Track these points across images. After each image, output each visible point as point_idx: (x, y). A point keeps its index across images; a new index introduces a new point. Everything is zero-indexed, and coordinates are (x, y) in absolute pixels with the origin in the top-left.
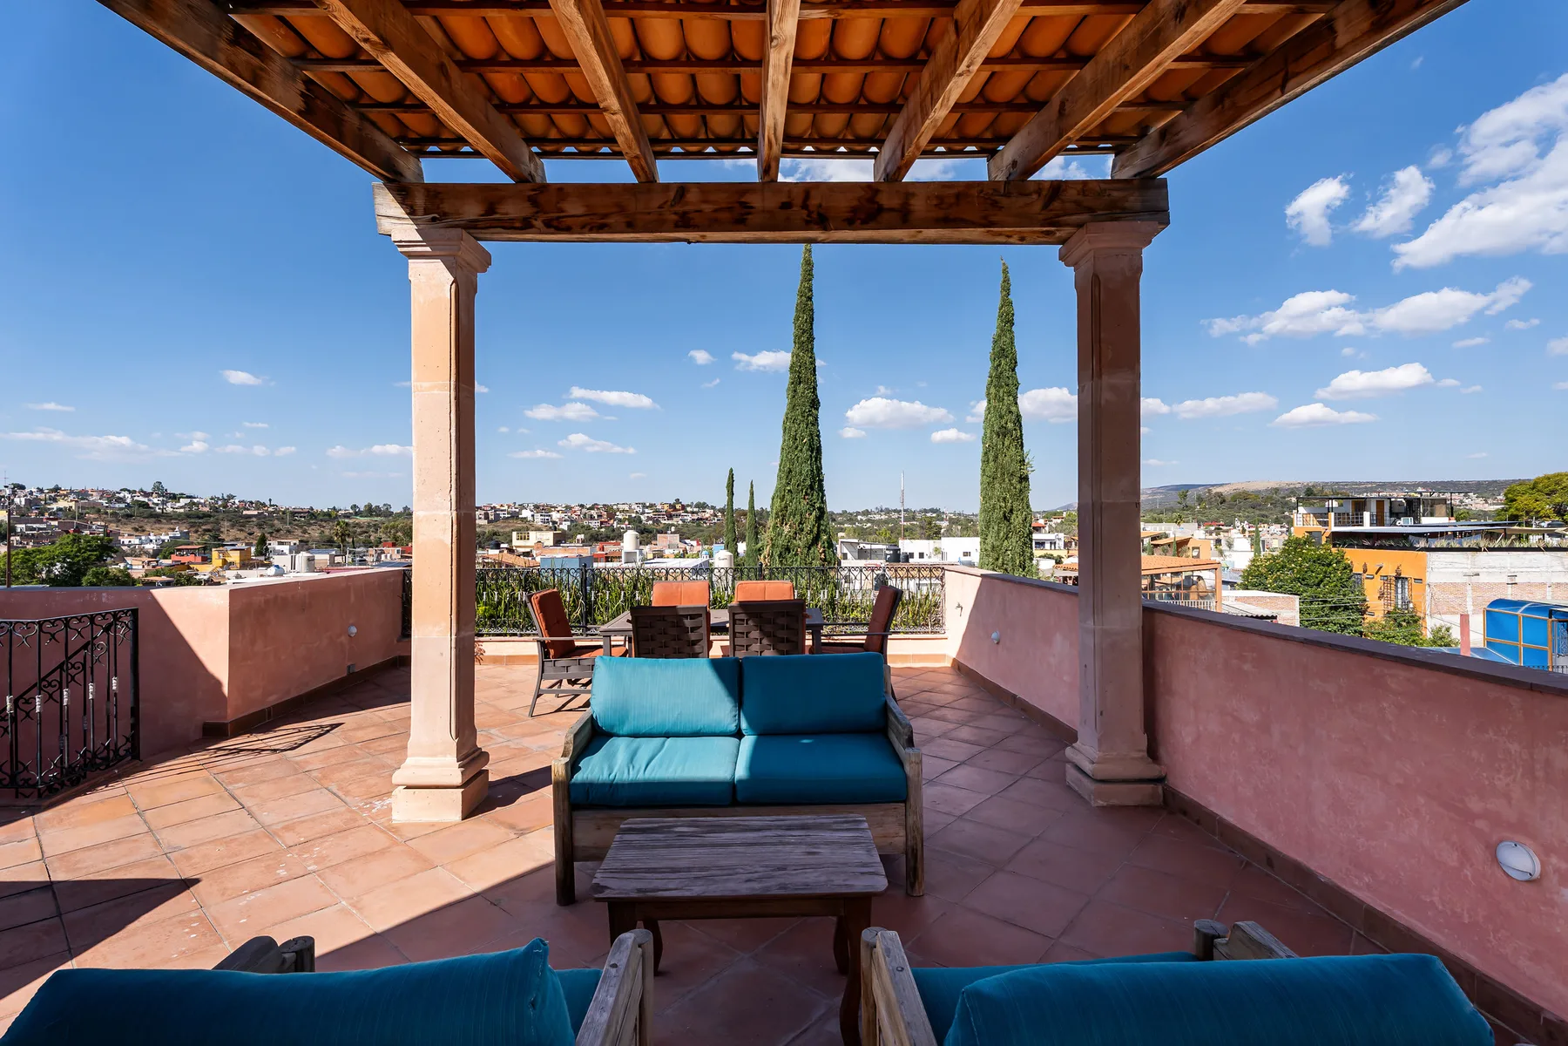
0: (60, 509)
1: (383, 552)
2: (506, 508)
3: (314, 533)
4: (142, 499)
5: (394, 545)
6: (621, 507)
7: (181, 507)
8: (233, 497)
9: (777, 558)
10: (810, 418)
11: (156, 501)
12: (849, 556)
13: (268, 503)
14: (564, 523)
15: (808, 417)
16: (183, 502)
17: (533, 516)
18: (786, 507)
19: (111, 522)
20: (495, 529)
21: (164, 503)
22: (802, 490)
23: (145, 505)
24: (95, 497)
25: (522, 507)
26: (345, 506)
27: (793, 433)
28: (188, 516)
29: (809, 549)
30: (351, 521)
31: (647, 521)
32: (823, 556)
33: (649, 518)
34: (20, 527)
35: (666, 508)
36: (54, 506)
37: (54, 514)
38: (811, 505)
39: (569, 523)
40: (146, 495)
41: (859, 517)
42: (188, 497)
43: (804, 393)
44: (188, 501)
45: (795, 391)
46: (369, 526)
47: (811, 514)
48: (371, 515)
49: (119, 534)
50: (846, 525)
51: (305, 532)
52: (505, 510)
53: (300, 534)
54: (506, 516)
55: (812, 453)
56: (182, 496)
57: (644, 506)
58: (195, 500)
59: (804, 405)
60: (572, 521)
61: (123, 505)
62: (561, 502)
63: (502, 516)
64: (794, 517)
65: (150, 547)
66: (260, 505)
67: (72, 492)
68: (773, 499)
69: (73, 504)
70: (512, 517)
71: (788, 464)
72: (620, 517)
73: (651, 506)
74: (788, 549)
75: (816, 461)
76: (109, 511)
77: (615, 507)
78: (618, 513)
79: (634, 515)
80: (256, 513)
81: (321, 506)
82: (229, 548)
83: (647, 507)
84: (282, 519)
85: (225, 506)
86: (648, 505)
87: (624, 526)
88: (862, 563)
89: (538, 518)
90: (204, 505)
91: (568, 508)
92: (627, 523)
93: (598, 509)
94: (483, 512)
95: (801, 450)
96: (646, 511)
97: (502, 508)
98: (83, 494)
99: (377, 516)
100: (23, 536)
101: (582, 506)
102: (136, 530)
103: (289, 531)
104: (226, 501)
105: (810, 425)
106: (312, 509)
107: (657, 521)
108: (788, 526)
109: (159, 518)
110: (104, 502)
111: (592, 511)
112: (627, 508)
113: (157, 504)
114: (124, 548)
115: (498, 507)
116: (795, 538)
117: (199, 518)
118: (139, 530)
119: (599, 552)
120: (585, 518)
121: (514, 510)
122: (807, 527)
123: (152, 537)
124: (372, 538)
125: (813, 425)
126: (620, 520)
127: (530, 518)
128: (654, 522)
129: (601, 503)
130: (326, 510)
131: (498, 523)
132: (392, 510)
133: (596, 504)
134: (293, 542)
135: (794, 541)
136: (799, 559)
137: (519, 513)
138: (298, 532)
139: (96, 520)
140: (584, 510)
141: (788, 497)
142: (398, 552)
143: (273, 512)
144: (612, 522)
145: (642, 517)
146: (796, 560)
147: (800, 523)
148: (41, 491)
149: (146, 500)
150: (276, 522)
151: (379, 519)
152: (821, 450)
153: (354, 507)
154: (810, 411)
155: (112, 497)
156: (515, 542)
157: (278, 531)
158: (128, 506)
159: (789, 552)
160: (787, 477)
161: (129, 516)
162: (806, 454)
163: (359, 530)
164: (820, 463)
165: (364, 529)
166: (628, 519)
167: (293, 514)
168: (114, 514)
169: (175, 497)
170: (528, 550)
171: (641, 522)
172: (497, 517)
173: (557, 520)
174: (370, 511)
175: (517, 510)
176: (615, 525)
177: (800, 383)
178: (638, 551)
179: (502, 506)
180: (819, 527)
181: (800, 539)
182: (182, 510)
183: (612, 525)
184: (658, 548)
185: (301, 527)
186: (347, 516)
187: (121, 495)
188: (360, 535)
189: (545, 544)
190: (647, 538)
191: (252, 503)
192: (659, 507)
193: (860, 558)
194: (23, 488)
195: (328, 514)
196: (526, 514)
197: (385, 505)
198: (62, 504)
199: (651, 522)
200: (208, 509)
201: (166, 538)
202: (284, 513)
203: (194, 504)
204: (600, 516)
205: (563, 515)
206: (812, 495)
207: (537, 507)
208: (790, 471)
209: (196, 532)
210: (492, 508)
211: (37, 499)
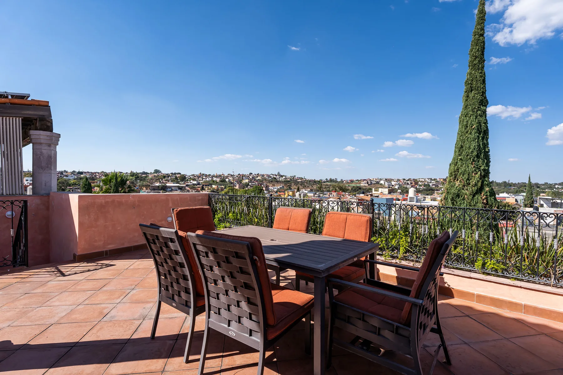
0: (258, 179)
1: (331, 194)
2: (375, 180)
3: (315, 187)
4: (275, 177)
5: (335, 192)
6: (421, 180)
7: (283, 179)
8: (295, 176)
9: (450, 200)
10: (479, 112)
11: (278, 177)
12: (545, 205)
13: (304, 178)
14: (396, 186)
15: (477, 111)
16: (284, 177)
17: (384, 183)
18: (458, 169)
19: (268, 183)
20: (370, 187)
21: (280, 178)
22: (470, 158)
23: (275, 178)
24: (265, 176)
25: (381, 180)
26: (324, 179)
27: (465, 123)
28: (285, 181)
29: (474, 196)
30: (325, 184)
31: (432, 186)
32: (485, 201)
33: (433, 185)
34: (250, 184)
35: (442, 180)
36: (257, 179)
37: (257, 180)
38: (477, 168)
39: (398, 186)
40: (276, 175)
41: (556, 186)
42: (285, 176)
43: (474, 96)
44: (285, 177)
45: (468, 96)
46: (330, 185)
47: (477, 173)
48: (331, 182)
49: (269, 186)
50: (547, 190)
51: (312, 187)
52: (374, 181)
53: (311, 187)
54: (375, 183)
55: (480, 134)
56: (284, 176)
57: (431, 179)
58: (286, 177)
59: (474, 105)
60: (400, 185)
61: (271, 178)
62: (395, 177)
63: (373, 183)
64: (463, 176)
65: (275, 190)
66: (302, 178)
67: (261, 175)
68: (450, 165)
69: (261, 178)
70: (377, 183)
71: (460, 143)
72: (420, 184)
73: (435, 179)
74: (458, 196)
75: (483, 138)
76: (268, 180)
77: (418, 180)
78: (419, 182)
79: (426, 183)
80: (300, 181)
81: (317, 179)
82: (289, 191)
83: (433, 180)
84: (307, 183)
85: (293, 179)
86: (433, 179)
87: (422, 188)
88: (552, 210)
89: (387, 184)
90: (288, 178)
91: (398, 180)
92: (423, 186)
93: (411, 181)
94: (366, 181)
95: (471, 133)
96: (432, 181)
97: (373, 180)
98: (263, 175)
99: (333, 182)
100: (251, 186)
101: (404, 179)
102: (273, 185)
103: (308, 187)
104: (294, 177)
105: (479, 117)
106: (315, 180)
107: (437, 186)
108: (458, 181)
109: (278, 182)
110: (267, 177)
111: (408, 182)
112: (423, 180)
113: (278, 178)
114: (270, 190)
115: (372, 180)
116: (463, 189)
117: (287, 182)
118: (274, 185)
119: (406, 197)
120: (405, 184)
121: (377, 180)
122: (473, 182)
123: (276, 187)
124: (331, 189)
125: (481, 116)
126: (420, 185)
127: (383, 184)
128: (435, 186)
129: (412, 178)
130: (318, 180)
131: (372, 185)
132: (337, 180)
133: (410, 179)
134: (308, 190)
135: (463, 191)
136: (466, 202)
137: (380, 182)
138: (310, 187)
139: (265, 182)
140: (405, 181)
141: (459, 163)
142: (336, 194)
143: (305, 181)
144: (416, 186)
145: (430, 184)
146: (464, 203)
147: (468, 179)
148: (255, 174)
149: (276, 177)
150: (305, 184)
151: (334, 183)
152: (488, 133)
153: (326, 179)
154: (478, 108)
155: (269, 176)
156: (374, 192)
157: (305, 186)
158: (272, 179)
159: (458, 198)
160: (460, 150)
161: (272, 181)
162: (474, 135)
163: (327, 187)
164: (487, 140)
165: (328, 186)
166: (424, 185)
167: (310, 181)
168: (269, 181)
169: (282, 176)
170: (378, 195)
171: (429, 186)
172: (371, 183)
173: (394, 185)
174: (331, 180)
175: (379, 181)
176: (418, 187)
177: (472, 91)
178: (415, 197)
179: (373, 179)
180: (483, 182)
181: (467, 189)
182: (283, 180)
183: (416, 187)
184: (434, 197)
185: (311, 185)
186: (324, 182)
187: (271, 176)
188: (327, 188)
189: (384, 193)
190: (431, 193)
191: (300, 178)
192: (438, 180)
193: (552, 207)
194: (252, 174)
195: (319, 181)
196: (382, 182)
197: (335, 179)
198: (259, 178)
199: (434, 186)
200: (289, 180)
201: (279, 187)
202: (307, 181)
203: (286, 178)
204: (411, 183)
205: (396, 183)
206: (478, 162)
207: (386, 180)
208: (462, 147)
209: (286, 186)
210: (370, 180)
211: (254, 177)
